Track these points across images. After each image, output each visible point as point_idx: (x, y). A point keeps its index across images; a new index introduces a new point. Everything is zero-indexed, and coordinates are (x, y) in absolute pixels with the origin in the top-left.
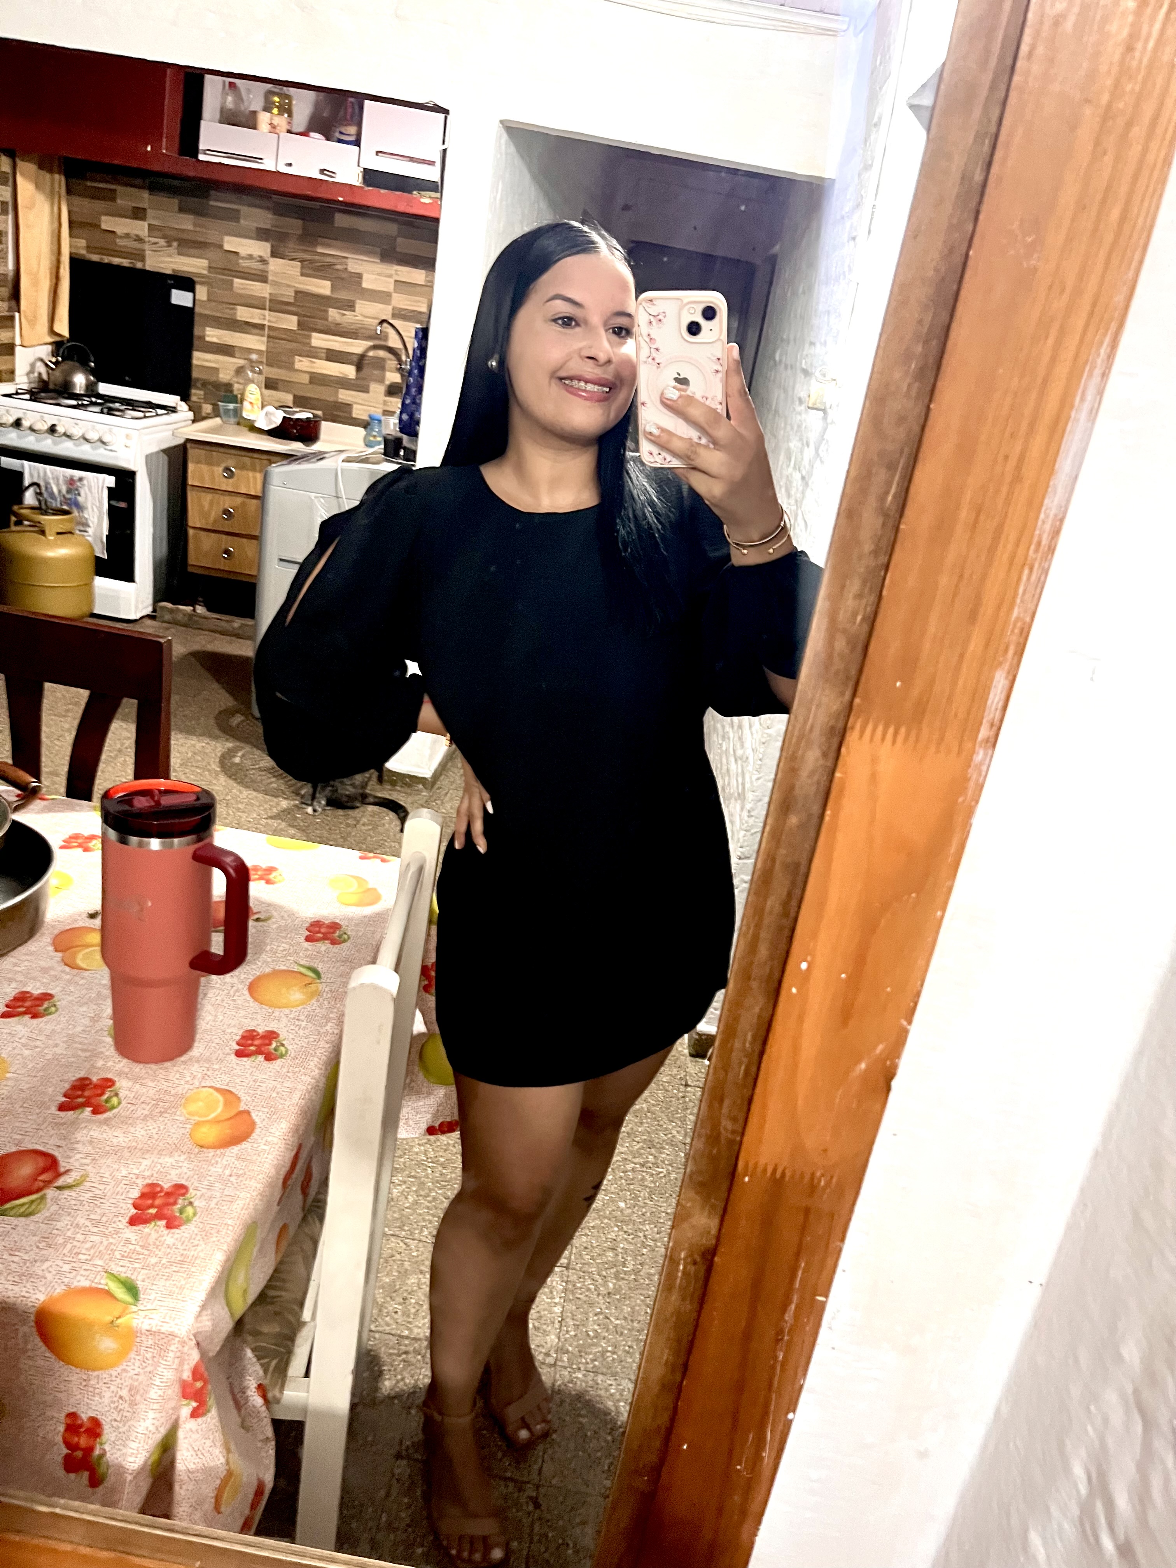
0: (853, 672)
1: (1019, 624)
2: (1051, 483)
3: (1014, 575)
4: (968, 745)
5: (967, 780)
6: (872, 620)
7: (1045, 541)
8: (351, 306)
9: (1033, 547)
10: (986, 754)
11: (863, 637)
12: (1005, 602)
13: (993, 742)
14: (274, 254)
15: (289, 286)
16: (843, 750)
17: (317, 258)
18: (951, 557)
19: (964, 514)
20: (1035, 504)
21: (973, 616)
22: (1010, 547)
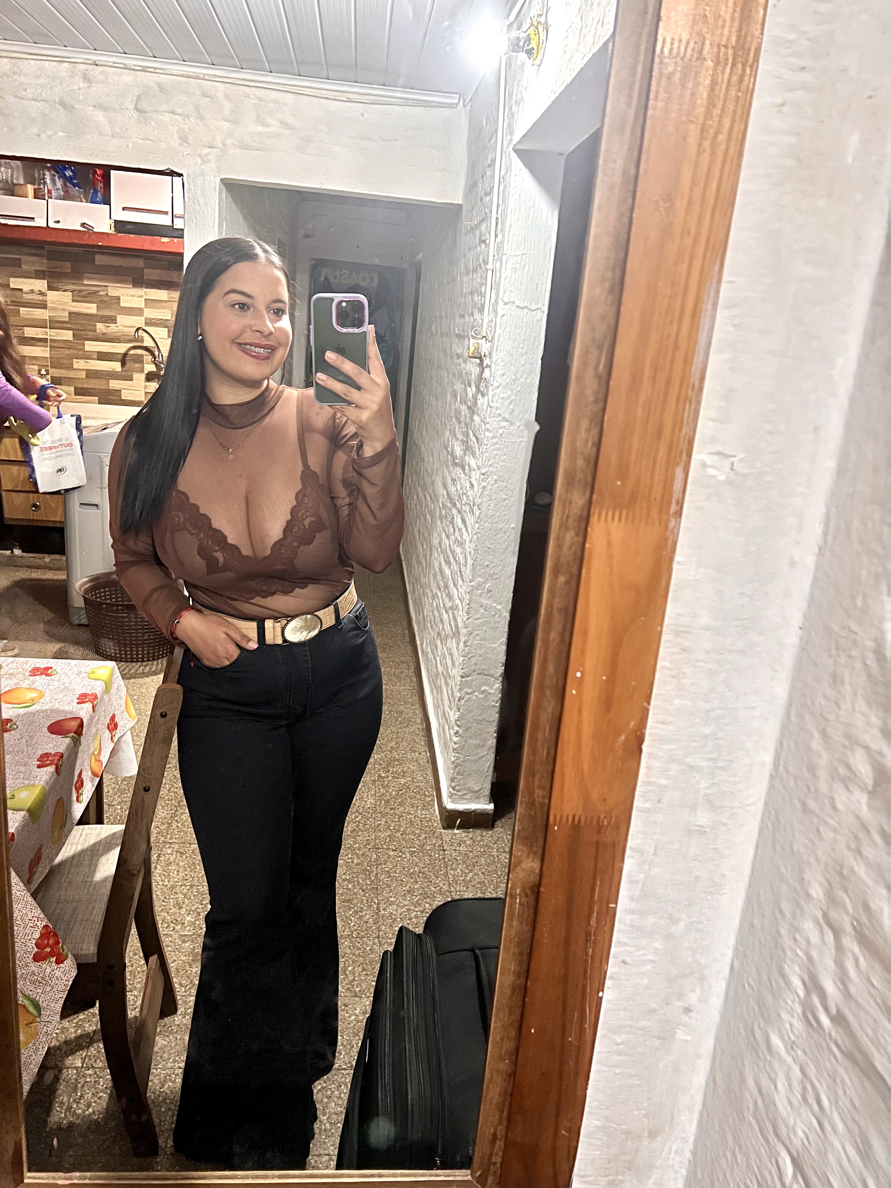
0: (590, 478)
1: (687, 438)
2: (697, 349)
3: (681, 406)
4: (665, 517)
5: (666, 539)
6: (598, 445)
7: (697, 385)
8: (114, 320)
9: (690, 389)
10: (676, 522)
11: (593, 455)
12: (678, 425)
13: (679, 514)
14: (50, 288)
15: (64, 310)
16: (589, 529)
17: (84, 288)
18: (642, 399)
19: (647, 372)
20: (688, 362)
21: (659, 435)
22: (677, 389)
